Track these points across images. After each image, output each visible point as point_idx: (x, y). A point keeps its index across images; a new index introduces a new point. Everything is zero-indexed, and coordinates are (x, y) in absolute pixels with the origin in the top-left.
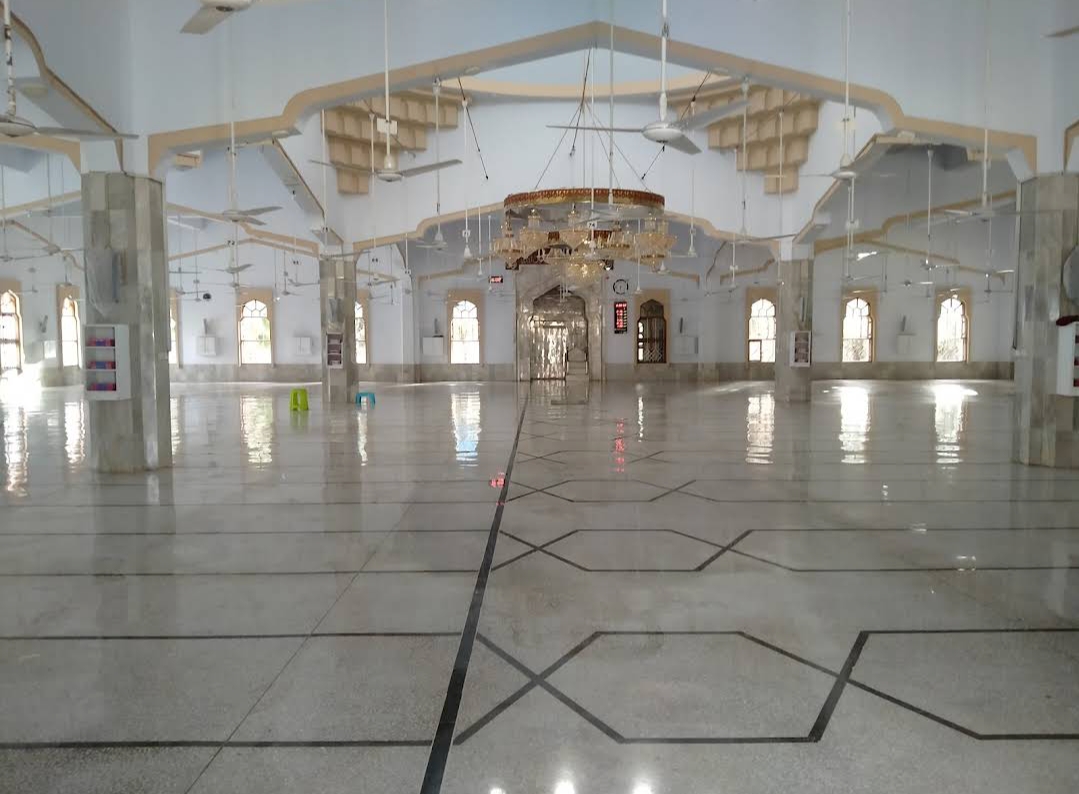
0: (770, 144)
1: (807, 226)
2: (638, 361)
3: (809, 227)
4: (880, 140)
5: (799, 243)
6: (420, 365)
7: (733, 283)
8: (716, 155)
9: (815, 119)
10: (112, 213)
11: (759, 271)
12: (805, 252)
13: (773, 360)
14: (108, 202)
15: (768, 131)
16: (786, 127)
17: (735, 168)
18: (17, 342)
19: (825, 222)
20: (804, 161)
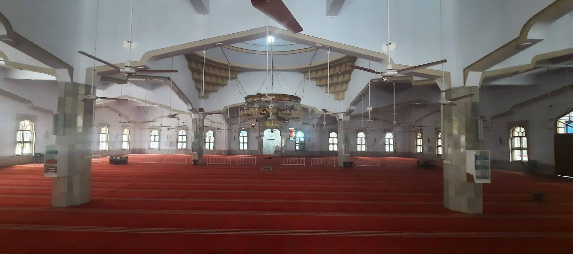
0: (337, 84)
1: (348, 110)
3: (349, 110)
4: (374, 81)
5: (345, 115)
6: (229, 150)
7: (325, 127)
8: (318, 87)
12: (348, 118)
13: (336, 150)
17: (324, 92)
18: (106, 142)
19: (354, 109)
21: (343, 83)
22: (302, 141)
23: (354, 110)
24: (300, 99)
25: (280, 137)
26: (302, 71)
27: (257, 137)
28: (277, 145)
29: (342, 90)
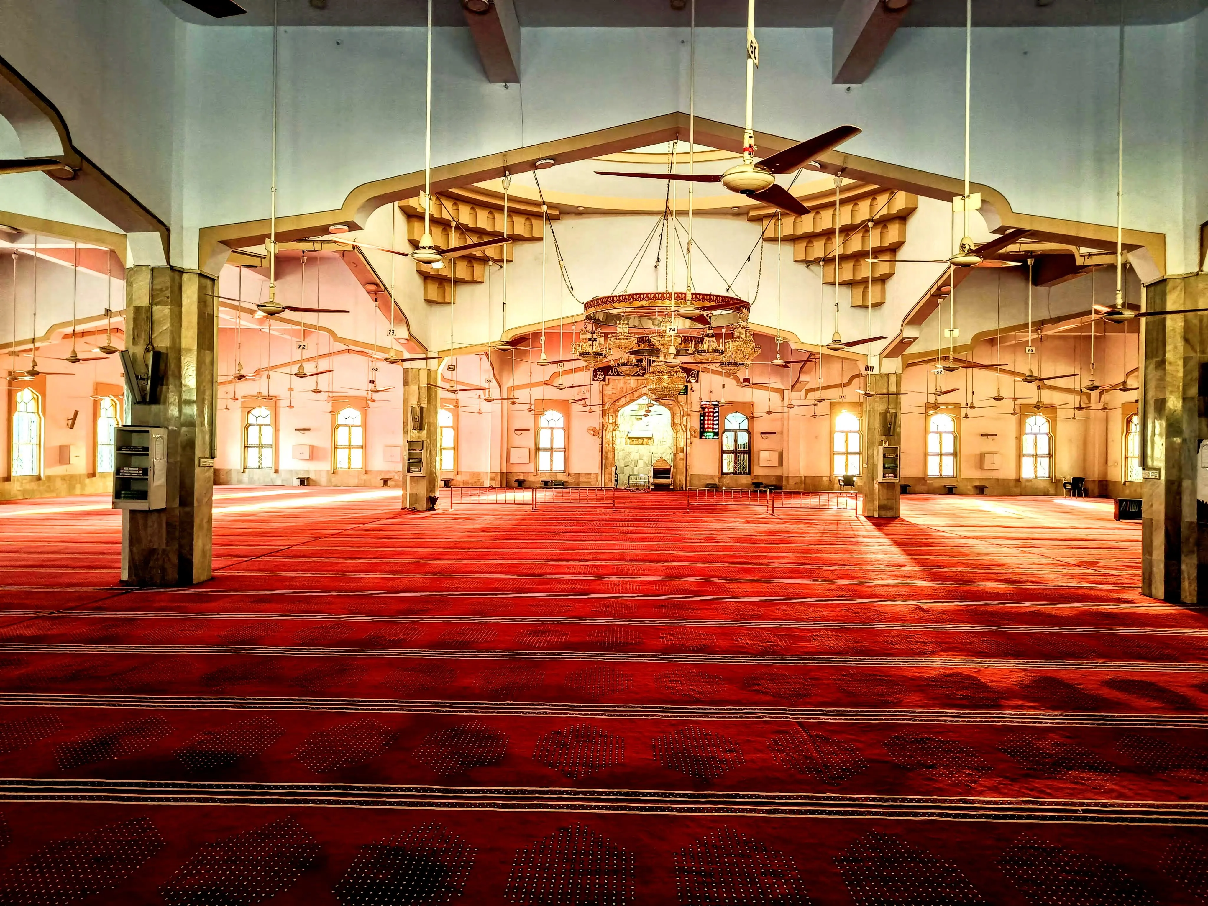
2: (723, 474)
9: (903, 233)
10: (155, 308)
11: (845, 385)
14: (152, 296)
15: (855, 244)
16: (874, 240)
20: (890, 275)
21: (878, 252)
22: (742, 442)
23: (915, 339)
24: (747, 306)
25: (671, 432)
26: (752, 214)
27: (594, 432)
28: (661, 458)
29: (877, 275)
